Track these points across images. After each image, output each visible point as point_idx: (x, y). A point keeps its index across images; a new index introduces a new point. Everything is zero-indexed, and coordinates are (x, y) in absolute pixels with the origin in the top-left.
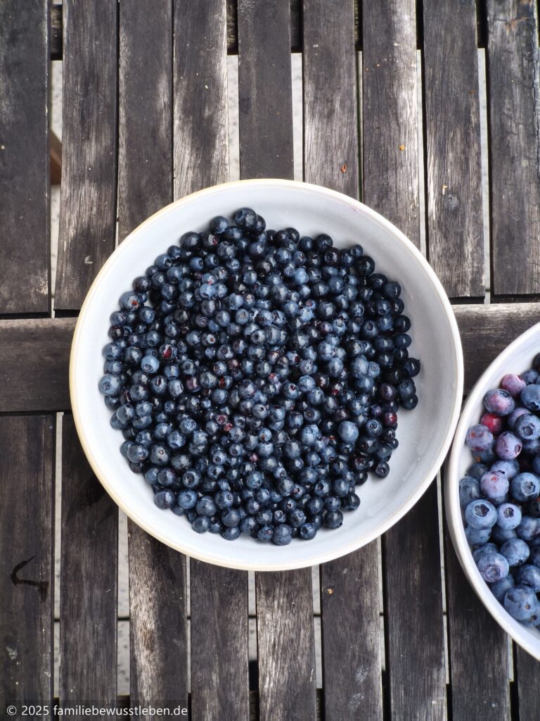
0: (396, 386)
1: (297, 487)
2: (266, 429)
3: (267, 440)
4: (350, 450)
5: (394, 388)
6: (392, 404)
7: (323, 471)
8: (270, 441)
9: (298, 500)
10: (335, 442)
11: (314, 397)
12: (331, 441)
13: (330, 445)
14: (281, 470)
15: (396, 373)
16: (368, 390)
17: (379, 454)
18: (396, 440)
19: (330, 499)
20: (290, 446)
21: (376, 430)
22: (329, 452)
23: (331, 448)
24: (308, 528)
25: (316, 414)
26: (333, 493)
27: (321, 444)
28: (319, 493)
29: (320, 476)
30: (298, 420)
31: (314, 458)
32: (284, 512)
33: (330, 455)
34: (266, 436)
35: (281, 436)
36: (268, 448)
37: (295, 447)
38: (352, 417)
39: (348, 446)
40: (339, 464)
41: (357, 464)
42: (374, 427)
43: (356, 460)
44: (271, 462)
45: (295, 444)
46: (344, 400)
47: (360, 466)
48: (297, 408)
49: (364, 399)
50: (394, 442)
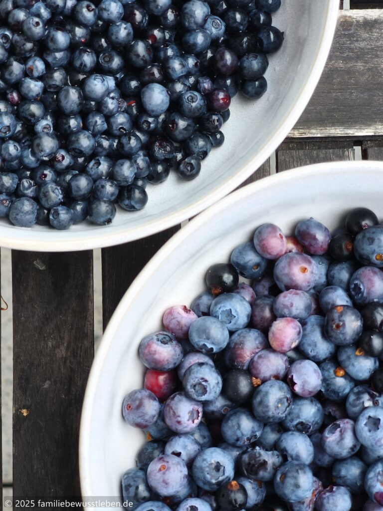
0: (239, 55)
1: (63, 153)
2: (38, 59)
3: (36, 74)
4: (152, 125)
5: (236, 58)
6: (229, 82)
7: (105, 144)
8: (40, 78)
9: (59, 173)
10: (135, 111)
11: (118, 32)
12: (129, 106)
13: (127, 111)
14: (46, 123)
15: (245, 39)
16: (198, 49)
17: (191, 144)
18: (221, 133)
19: (103, 183)
20: (68, 92)
21: (194, 105)
22: (121, 119)
23: (126, 115)
24: (61, 212)
25: (116, 62)
26: (111, 176)
27: (111, 104)
28: (92, 172)
29: (100, 149)
30: (88, 59)
31: (99, 121)
32: (36, 183)
33: (121, 124)
34: (37, 68)
35: (58, 76)
36: (35, 87)
37: (73, 95)
38: (167, 81)
39: (150, 120)
40: (130, 139)
41: (156, 149)
42: (192, 100)
43: (157, 144)
44: (35, 109)
45: (74, 91)
46: (162, 54)
47: (160, 152)
48: (91, 44)
49: (191, 62)
50: (218, 136)
